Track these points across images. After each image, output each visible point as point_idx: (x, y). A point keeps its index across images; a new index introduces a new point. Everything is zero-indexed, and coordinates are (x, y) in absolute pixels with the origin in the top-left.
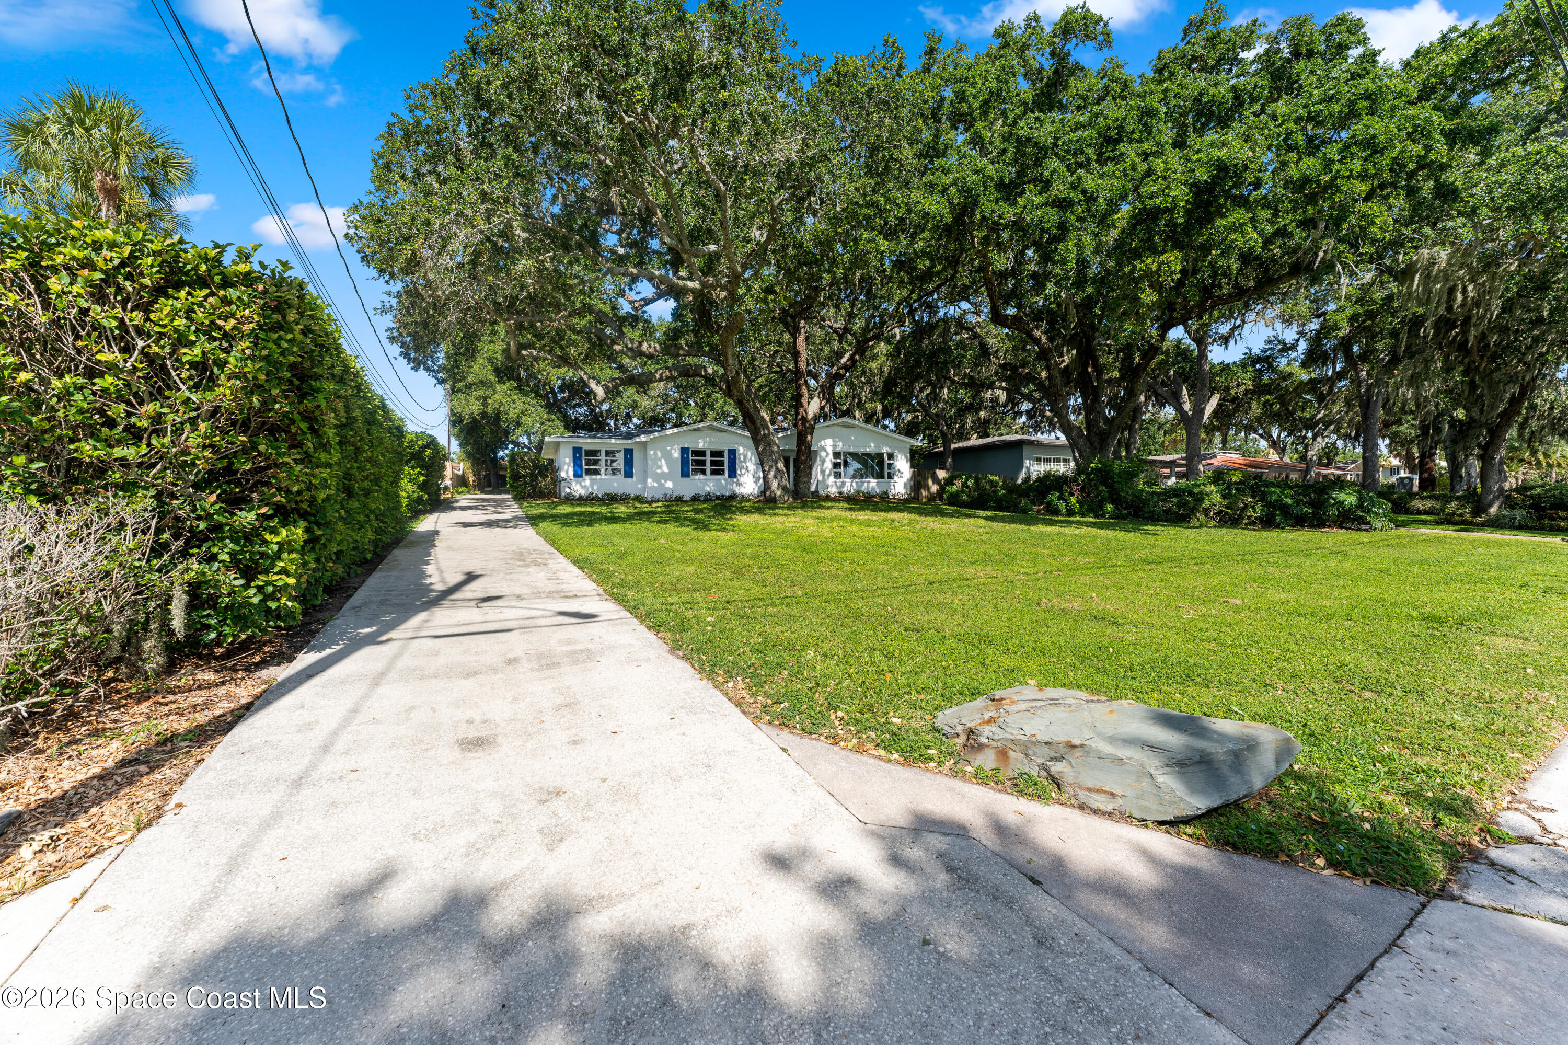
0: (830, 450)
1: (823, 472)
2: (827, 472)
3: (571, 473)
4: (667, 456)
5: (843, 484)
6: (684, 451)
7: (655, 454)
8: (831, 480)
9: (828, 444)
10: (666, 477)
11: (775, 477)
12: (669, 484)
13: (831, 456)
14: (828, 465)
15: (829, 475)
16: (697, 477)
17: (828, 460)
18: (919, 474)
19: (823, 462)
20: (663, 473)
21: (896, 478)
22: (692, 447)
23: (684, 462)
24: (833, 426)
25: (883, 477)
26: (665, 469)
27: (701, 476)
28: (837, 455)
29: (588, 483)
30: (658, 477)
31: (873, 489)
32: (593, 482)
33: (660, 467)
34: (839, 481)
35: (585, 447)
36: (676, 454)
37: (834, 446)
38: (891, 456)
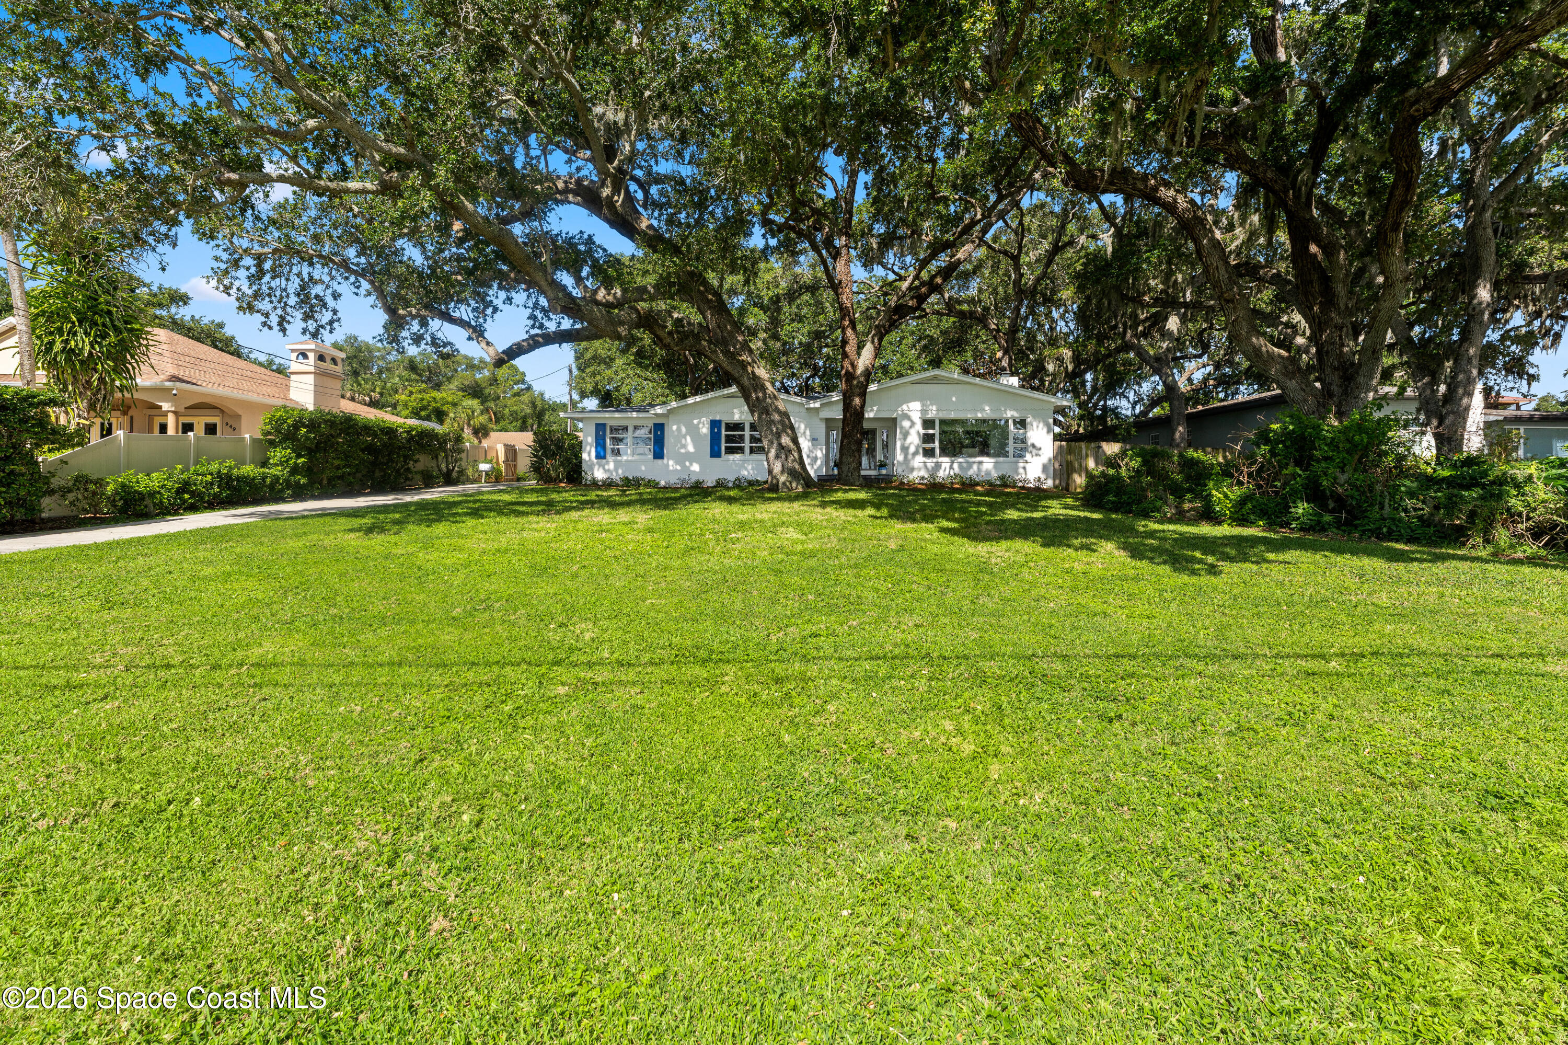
0: (916, 417)
1: (905, 449)
2: (912, 449)
3: (593, 454)
4: (693, 431)
5: (938, 466)
6: (715, 424)
7: (679, 429)
8: (919, 460)
9: (914, 409)
10: (691, 457)
11: (777, 457)
12: (696, 467)
13: (919, 427)
14: (914, 440)
15: (916, 453)
16: (731, 457)
17: (913, 432)
18: (1070, 451)
19: (906, 434)
20: (688, 453)
21: (1028, 457)
22: (725, 418)
23: (715, 438)
24: (912, 383)
25: (1006, 455)
26: (691, 448)
27: (737, 457)
28: (928, 423)
29: (611, 466)
30: (682, 459)
31: (988, 473)
32: (618, 464)
33: (684, 446)
34: (931, 462)
35: (610, 423)
36: (705, 430)
37: (924, 411)
38: (1022, 423)
